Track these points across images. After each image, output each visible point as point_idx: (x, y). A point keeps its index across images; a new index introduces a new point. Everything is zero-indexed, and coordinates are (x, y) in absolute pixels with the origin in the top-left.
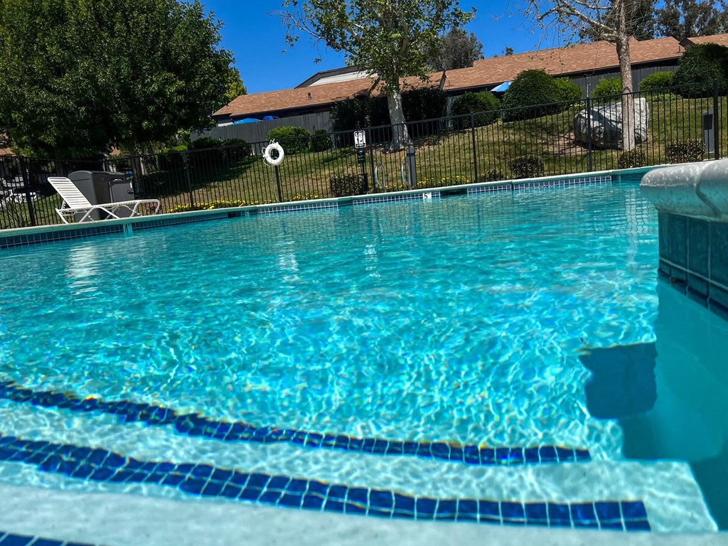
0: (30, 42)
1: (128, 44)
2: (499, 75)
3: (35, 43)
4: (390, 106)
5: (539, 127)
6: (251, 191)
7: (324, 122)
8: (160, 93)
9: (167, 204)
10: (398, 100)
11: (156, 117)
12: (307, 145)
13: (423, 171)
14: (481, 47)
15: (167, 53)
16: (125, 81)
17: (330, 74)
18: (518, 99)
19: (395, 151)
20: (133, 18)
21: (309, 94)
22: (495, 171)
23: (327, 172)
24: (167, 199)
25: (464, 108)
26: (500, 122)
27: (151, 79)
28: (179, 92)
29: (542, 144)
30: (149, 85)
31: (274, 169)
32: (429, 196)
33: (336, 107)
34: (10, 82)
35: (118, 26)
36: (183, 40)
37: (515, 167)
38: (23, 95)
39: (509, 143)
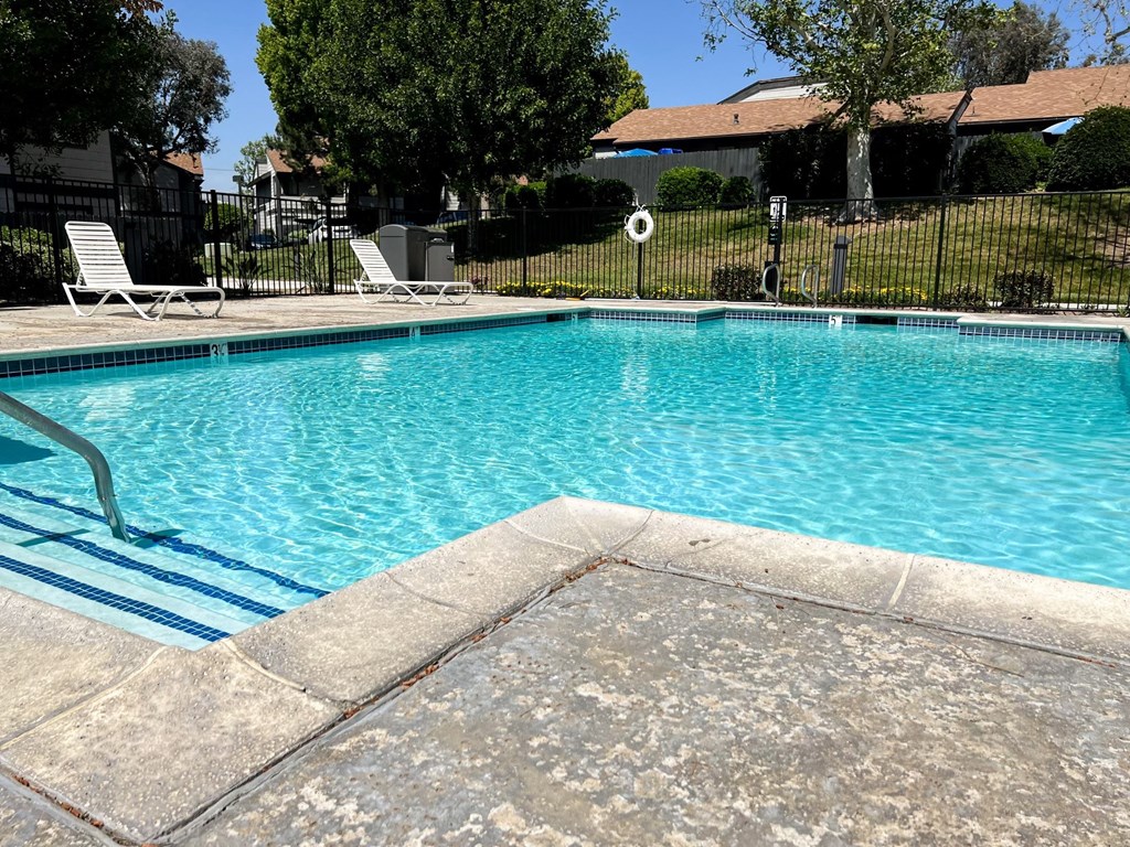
0: (362, 37)
1: (482, 46)
2: (1068, 102)
3: (369, 37)
4: (850, 151)
5: (1105, 207)
6: (613, 265)
7: (747, 163)
8: (514, 115)
9: (503, 269)
10: (863, 144)
11: (505, 147)
12: (715, 198)
13: (878, 263)
14: (1067, 37)
15: (530, 56)
16: (471, 97)
17: (776, 85)
18: (1077, 155)
19: (846, 223)
20: (493, 10)
21: (736, 117)
22: (969, 288)
23: (731, 246)
24: (504, 263)
25: (978, 162)
26: (1040, 189)
27: (504, 95)
28: (538, 114)
29: (1096, 239)
30: (500, 103)
31: (636, 247)
32: (839, 320)
33: (769, 143)
34: (335, 88)
35: (472, 21)
36: (555, 41)
37: (1003, 286)
38: (346, 107)
39: (1038, 231)
